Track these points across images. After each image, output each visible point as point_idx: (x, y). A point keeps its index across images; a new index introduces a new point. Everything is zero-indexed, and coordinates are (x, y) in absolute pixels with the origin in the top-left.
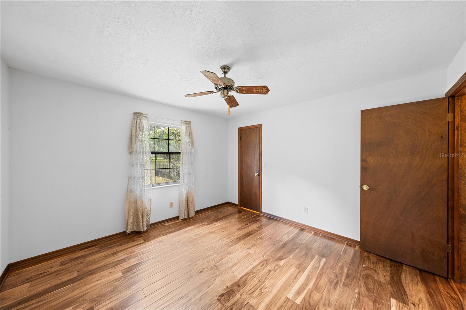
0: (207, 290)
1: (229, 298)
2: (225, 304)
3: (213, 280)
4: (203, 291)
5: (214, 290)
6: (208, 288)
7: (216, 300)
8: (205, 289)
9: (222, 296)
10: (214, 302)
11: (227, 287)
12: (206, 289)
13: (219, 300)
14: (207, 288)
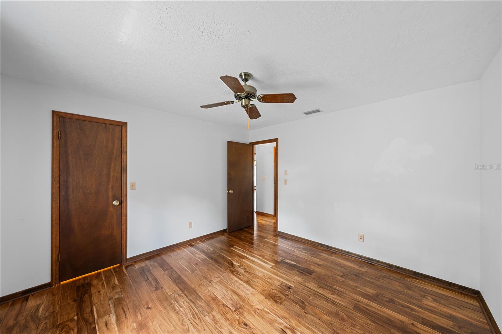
0: (271, 313)
1: (277, 296)
2: (283, 298)
3: (258, 311)
4: (274, 317)
5: (272, 308)
6: (269, 313)
7: (282, 305)
8: (270, 315)
9: (276, 302)
10: (284, 307)
11: (266, 298)
12: (272, 315)
13: (281, 303)
14: (269, 315)
